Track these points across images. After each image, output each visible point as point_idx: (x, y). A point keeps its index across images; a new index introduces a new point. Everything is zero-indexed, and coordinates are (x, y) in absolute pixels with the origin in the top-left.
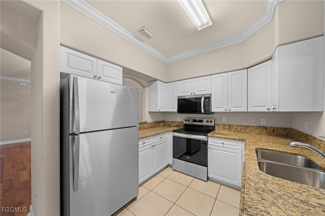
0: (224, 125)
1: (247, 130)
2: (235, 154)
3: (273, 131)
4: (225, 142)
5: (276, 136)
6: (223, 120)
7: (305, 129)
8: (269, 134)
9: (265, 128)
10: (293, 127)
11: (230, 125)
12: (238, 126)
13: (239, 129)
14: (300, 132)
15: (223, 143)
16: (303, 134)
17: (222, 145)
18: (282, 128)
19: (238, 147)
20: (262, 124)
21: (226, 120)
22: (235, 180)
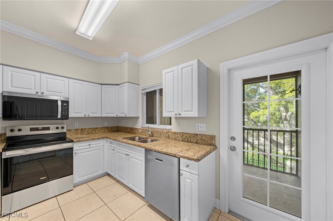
0: (77, 130)
1: (96, 131)
2: (99, 150)
3: (111, 130)
4: (91, 143)
5: (113, 132)
6: (75, 125)
7: (130, 125)
8: (109, 132)
9: (107, 128)
10: (120, 125)
11: (82, 129)
12: (89, 129)
13: (90, 131)
14: (127, 127)
15: (90, 145)
16: (129, 128)
17: (88, 147)
18: (115, 127)
19: (101, 144)
20: (105, 125)
21: (78, 125)
22: (99, 171)
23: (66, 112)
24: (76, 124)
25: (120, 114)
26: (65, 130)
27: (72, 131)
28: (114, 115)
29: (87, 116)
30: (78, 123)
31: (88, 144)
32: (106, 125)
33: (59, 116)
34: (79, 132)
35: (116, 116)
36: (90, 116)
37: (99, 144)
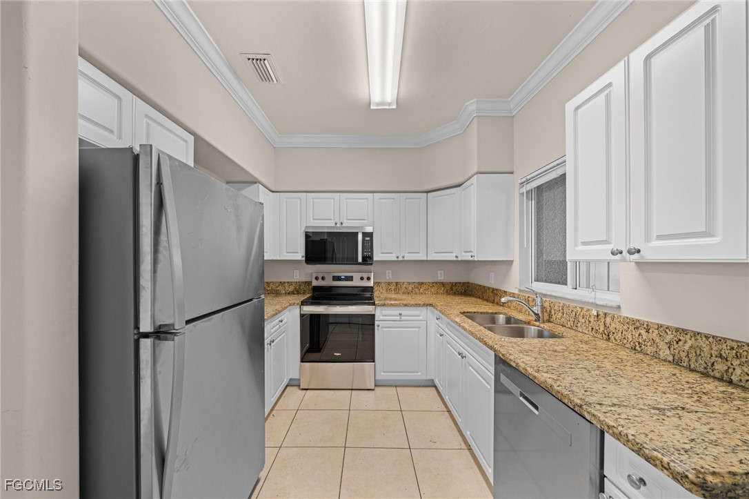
0: (389, 284)
1: (421, 290)
2: (418, 329)
3: (452, 289)
4: (403, 312)
5: (455, 294)
6: (387, 275)
7: (490, 281)
8: (448, 293)
9: (443, 284)
10: (472, 281)
11: (397, 283)
12: (409, 283)
13: (410, 288)
14: (484, 287)
15: (400, 315)
16: (489, 288)
17: (398, 318)
18: (460, 283)
19: (421, 318)
20: (439, 278)
21: (390, 274)
22: (418, 372)
23: (369, 252)
24: (389, 273)
25: (463, 254)
26: (371, 284)
27: (383, 285)
28: (452, 257)
29: (401, 259)
30: (390, 271)
31: (397, 312)
32: (441, 277)
33: (360, 260)
34: (393, 288)
35: (455, 259)
36: (406, 259)
37: (419, 316)
